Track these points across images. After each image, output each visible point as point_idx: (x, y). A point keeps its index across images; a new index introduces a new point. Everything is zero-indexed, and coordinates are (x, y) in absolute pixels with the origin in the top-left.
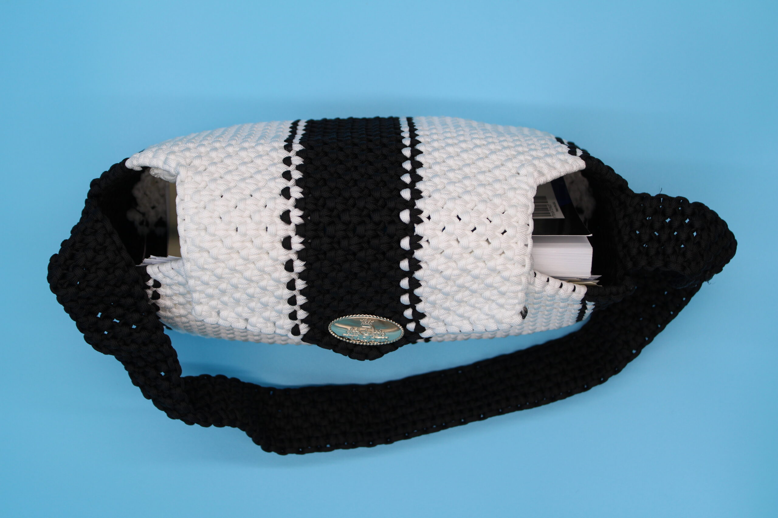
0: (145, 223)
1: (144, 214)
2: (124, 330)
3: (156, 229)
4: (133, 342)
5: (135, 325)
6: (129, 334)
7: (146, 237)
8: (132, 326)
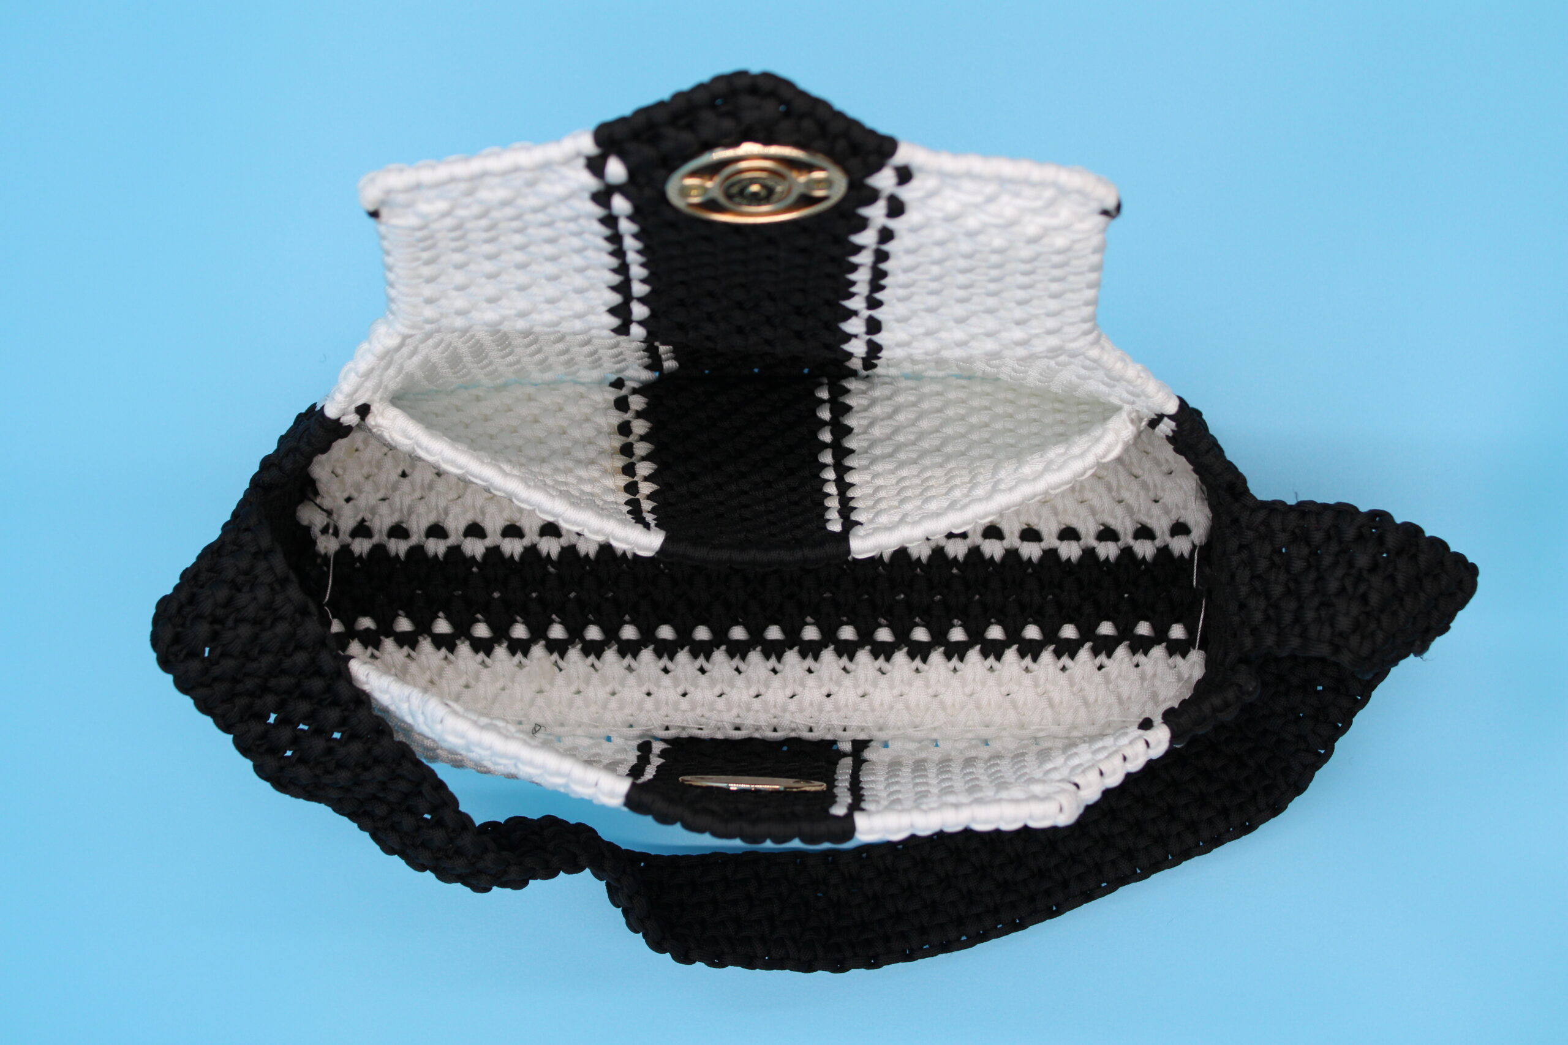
0: (331, 531)
1: (329, 513)
2: (319, 744)
3: (352, 542)
4: (340, 766)
5: (339, 732)
6: (330, 751)
7: (332, 559)
8: (332, 734)
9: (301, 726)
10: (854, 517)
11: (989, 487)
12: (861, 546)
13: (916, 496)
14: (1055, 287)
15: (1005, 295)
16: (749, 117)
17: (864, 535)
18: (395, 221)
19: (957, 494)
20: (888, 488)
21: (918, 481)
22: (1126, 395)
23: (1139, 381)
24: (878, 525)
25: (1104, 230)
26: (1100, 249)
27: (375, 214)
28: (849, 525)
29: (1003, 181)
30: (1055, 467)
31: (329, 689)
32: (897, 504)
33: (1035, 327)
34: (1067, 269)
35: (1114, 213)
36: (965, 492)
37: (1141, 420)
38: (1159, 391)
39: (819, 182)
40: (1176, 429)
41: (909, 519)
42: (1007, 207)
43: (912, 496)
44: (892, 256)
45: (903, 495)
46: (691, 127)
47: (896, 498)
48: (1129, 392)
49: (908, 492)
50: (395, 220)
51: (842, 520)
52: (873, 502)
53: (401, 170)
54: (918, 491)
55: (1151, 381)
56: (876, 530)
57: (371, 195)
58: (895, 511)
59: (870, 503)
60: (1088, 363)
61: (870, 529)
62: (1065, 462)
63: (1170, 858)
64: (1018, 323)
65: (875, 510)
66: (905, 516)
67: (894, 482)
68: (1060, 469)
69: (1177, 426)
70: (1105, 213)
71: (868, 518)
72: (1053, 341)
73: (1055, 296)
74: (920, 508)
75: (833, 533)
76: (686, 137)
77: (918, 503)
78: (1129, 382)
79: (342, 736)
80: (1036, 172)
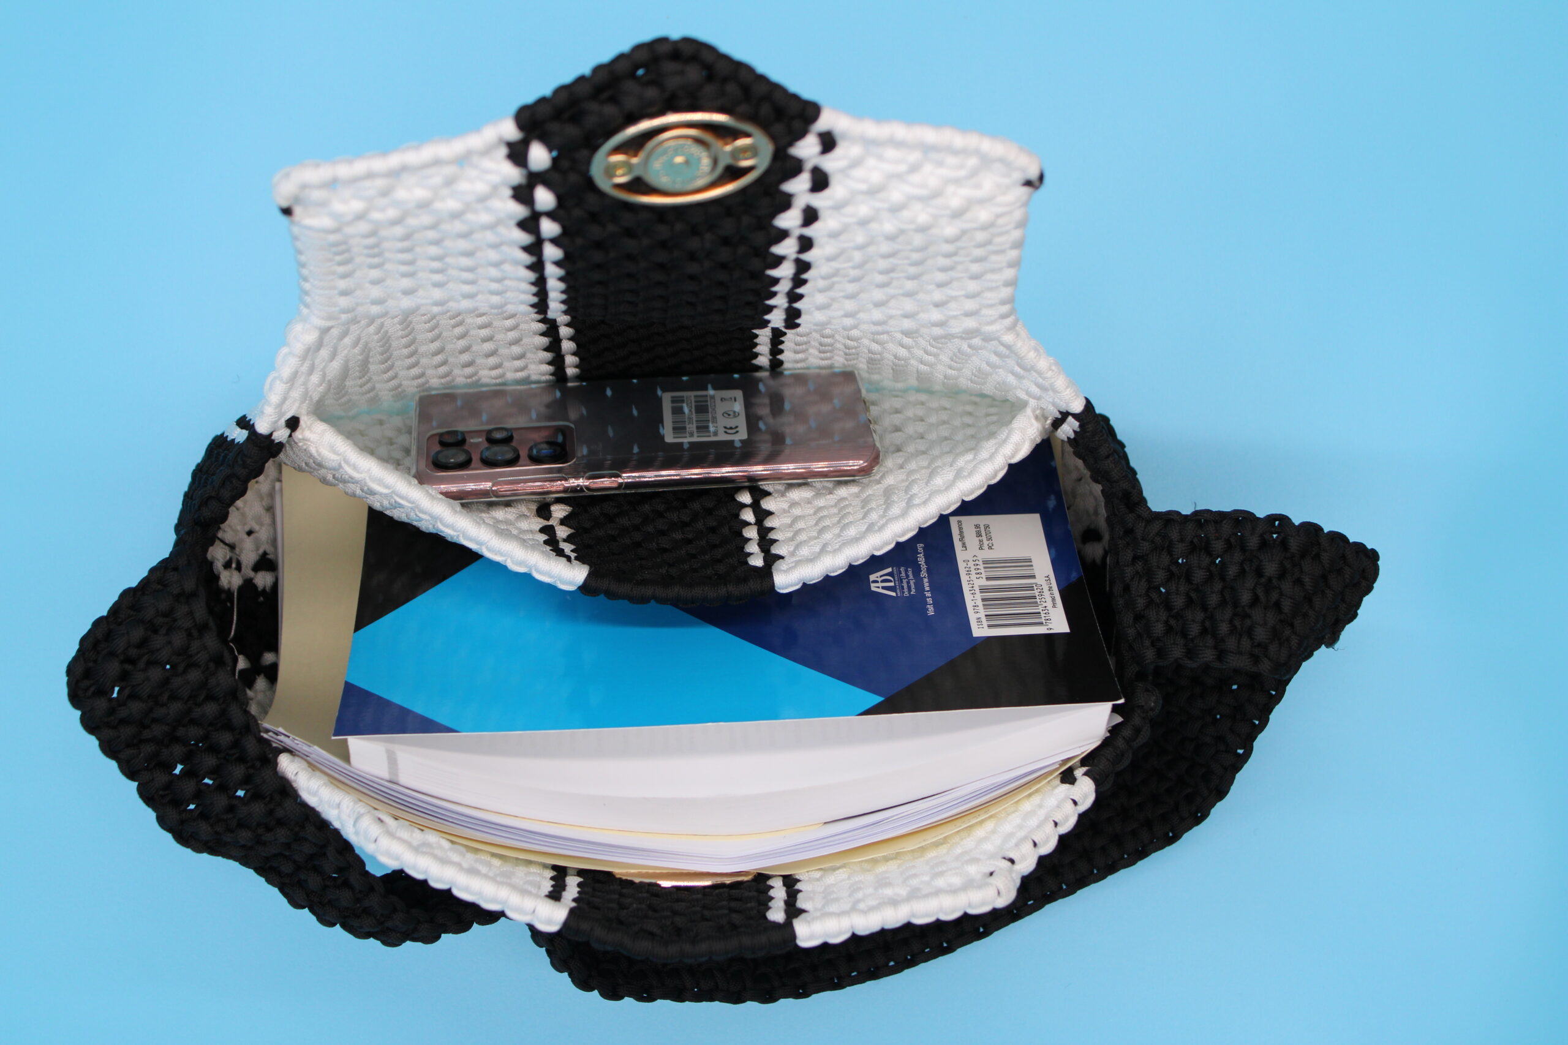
0: (234, 565)
1: (232, 547)
2: (220, 802)
3: (255, 576)
4: (241, 825)
5: (242, 790)
6: (231, 809)
7: (236, 594)
8: (237, 791)
9: (207, 781)
10: (775, 550)
11: (904, 504)
12: (785, 580)
13: (834, 525)
14: (975, 268)
15: (925, 278)
16: (673, 82)
17: (787, 569)
18: (308, 221)
19: (874, 516)
20: (806, 518)
21: (835, 511)
22: (1034, 390)
23: (1049, 374)
24: (800, 558)
25: (1026, 204)
26: (1022, 224)
27: (287, 212)
28: (771, 559)
29: (928, 149)
30: (965, 474)
31: (236, 744)
32: (816, 535)
33: (954, 309)
34: (990, 248)
35: (1037, 183)
36: (881, 513)
37: (1046, 419)
38: (1067, 387)
39: (744, 150)
40: (1078, 430)
41: (829, 548)
42: (931, 176)
43: (831, 525)
44: (816, 242)
45: (821, 525)
46: (613, 100)
47: (815, 528)
48: (1038, 385)
49: (826, 522)
50: (307, 219)
51: (763, 554)
52: (792, 534)
53: (317, 165)
54: (835, 519)
55: (1061, 376)
56: (798, 563)
57: (284, 192)
58: (815, 541)
59: (789, 535)
60: (1001, 349)
61: (792, 562)
62: (975, 467)
63: (1095, 872)
64: (937, 305)
65: (795, 542)
66: (825, 546)
67: (812, 511)
68: (970, 474)
69: (1080, 426)
70: (1028, 183)
71: (789, 551)
72: (970, 323)
73: (975, 277)
74: (839, 536)
75: (755, 568)
76: (609, 110)
77: (836, 531)
78: (1039, 373)
79: (245, 794)
80: (959, 140)
